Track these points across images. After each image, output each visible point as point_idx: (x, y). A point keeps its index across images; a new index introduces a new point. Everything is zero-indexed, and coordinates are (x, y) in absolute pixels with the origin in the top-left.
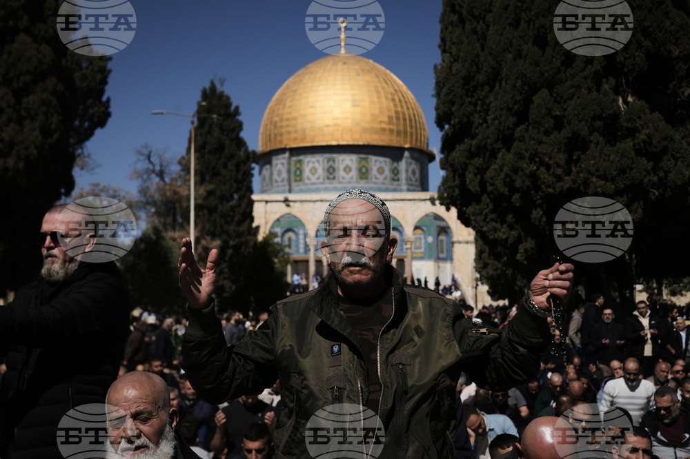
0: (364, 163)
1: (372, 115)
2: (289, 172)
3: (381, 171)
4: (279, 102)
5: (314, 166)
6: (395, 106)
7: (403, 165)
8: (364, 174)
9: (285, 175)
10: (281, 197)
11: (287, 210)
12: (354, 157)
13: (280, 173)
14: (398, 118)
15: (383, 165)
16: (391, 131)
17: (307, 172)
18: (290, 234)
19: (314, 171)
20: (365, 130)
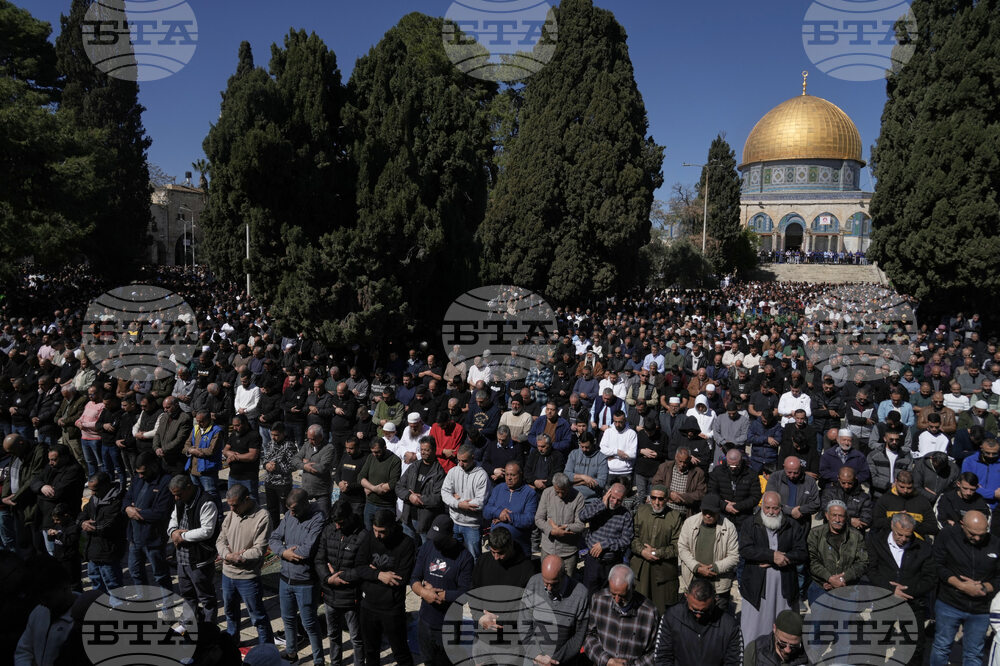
0: (814, 170)
1: (822, 138)
2: (762, 177)
3: (825, 175)
4: (757, 131)
5: (778, 174)
6: (839, 130)
7: (841, 172)
8: (813, 178)
9: (759, 179)
10: (757, 202)
11: (761, 210)
12: (807, 167)
13: (755, 178)
14: (840, 139)
15: (827, 171)
16: (835, 148)
17: (774, 177)
18: (760, 218)
19: (778, 176)
20: (816, 148)
